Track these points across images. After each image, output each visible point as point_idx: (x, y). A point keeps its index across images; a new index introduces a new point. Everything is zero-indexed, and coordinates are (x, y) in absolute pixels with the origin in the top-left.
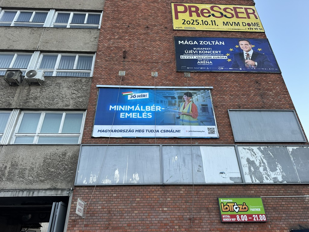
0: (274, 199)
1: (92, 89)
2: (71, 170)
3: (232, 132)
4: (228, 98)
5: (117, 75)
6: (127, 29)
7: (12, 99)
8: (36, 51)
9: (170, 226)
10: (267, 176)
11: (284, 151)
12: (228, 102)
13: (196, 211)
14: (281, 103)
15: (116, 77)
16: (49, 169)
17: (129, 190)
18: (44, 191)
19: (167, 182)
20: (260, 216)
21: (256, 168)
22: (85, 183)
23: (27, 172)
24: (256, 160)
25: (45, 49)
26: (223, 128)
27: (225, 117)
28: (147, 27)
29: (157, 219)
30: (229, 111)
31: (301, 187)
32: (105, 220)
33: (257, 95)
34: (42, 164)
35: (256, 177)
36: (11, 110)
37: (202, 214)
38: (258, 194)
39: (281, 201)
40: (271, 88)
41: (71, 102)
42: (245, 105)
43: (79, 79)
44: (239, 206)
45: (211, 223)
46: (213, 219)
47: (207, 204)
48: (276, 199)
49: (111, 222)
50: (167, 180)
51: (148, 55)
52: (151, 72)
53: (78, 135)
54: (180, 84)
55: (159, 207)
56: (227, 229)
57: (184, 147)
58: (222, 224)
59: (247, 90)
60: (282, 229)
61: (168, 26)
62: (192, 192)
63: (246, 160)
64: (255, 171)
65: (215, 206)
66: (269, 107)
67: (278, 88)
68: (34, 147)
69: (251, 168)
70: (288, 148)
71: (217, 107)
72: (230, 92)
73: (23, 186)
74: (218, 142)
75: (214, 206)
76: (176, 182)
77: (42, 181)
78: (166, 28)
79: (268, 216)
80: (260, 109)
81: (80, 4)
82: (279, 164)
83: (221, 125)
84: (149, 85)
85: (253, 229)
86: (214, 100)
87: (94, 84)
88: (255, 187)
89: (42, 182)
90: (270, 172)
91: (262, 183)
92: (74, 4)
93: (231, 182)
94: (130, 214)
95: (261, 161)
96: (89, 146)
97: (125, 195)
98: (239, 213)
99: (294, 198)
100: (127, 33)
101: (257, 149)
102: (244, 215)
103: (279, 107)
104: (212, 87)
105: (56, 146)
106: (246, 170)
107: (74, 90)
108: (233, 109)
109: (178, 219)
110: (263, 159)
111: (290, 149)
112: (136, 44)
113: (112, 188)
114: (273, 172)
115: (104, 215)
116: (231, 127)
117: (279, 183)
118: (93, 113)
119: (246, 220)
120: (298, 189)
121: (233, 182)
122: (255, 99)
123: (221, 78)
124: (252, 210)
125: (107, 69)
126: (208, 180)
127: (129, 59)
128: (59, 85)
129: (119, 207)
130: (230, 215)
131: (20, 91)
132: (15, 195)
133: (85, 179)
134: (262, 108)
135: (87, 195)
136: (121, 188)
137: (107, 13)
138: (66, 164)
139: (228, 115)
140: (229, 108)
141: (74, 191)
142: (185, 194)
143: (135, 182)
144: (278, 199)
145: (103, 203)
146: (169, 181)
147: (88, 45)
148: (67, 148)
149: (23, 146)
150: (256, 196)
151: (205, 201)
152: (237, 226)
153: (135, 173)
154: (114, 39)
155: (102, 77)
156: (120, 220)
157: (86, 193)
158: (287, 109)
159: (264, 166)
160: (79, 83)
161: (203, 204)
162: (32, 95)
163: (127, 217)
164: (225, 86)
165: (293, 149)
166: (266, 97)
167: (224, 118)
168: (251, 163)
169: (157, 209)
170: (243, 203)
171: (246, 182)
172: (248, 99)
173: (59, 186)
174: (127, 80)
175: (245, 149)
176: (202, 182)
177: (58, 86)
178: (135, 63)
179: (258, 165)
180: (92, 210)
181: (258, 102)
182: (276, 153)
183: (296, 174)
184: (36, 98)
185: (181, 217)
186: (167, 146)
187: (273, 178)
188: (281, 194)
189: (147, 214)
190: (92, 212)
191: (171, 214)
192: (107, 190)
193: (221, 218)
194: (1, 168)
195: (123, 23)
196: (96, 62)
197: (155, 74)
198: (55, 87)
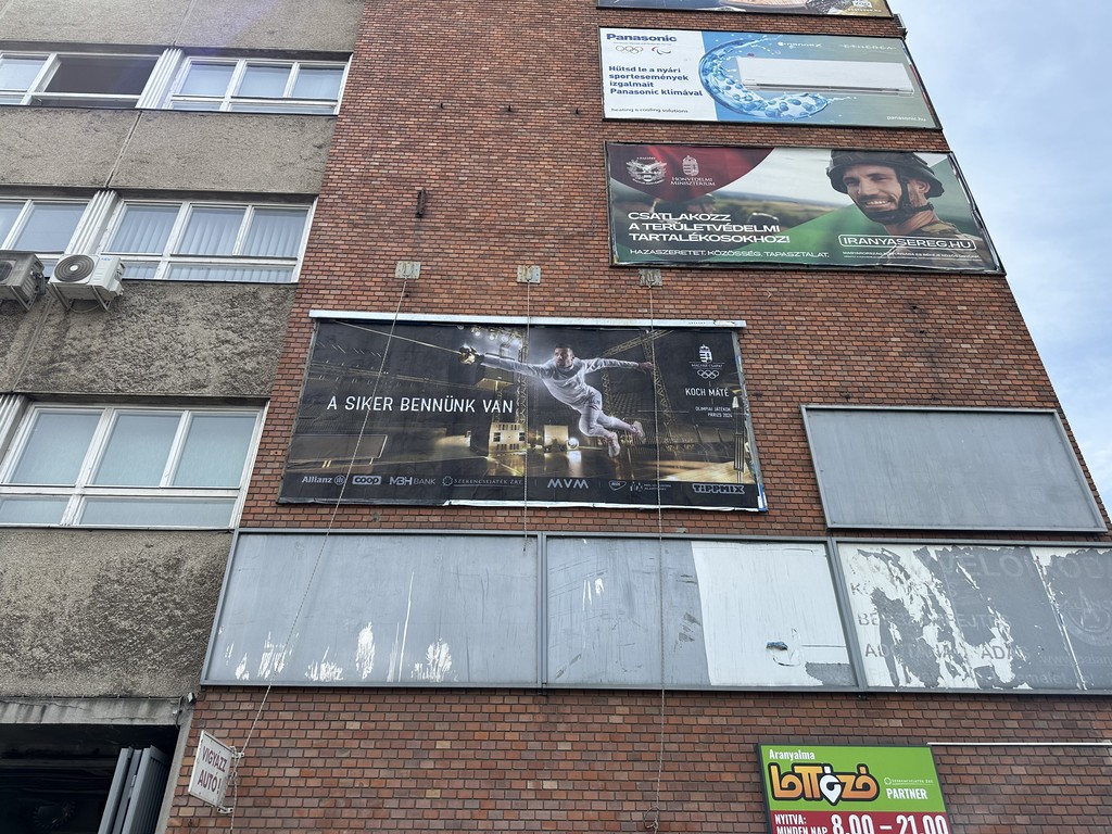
0: (980, 751)
1: (292, 325)
2: (196, 627)
3: (818, 491)
4: (803, 362)
5: (390, 275)
6: (434, 115)
8: (102, 190)
10: (953, 663)
11: (1019, 564)
12: (801, 378)
13: (669, 796)
14: (1003, 382)
15: (387, 282)
16: (112, 619)
17: (411, 708)
18: (83, 705)
19: (558, 681)
20: (926, 818)
21: (911, 630)
22: (241, 674)
24: (911, 598)
25: (134, 184)
26: (782, 475)
27: (792, 433)
28: (509, 110)
29: (514, 825)
30: (807, 409)
31: (1087, 707)
33: (915, 354)
34: (86, 602)
35: (907, 663)
37: (693, 806)
38: (921, 732)
39: (1009, 760)
40: (967, 327)
41: (216, 371)
42: (869, 389)
43: (247, 288)
44: (843, 778)
46: (739, 828)
47: (713, 767)
48: (986, 751)
50: (562, 672)
51: (506, 207)
52: (514, 266)
53: (230, 493)
54: (624, 310)
55: (525, 774)
57: (631, 543)
59: (875, 334)
61: (583, 106)
62: (656, 719)
63: (868, 599)
64: (905, 640)
65: (746, 777)
66: (959, 397)
67: (993, 327)
68: (63, 540)
69: (891, 630)
70: (1035, 552)
71: (761, 395)
72: (812, 342)
74: (761, 526)
75: (741, 777)
76: (594, 681)
77: (81, 666)
78: (577, 112)
79: (959, 819)
80: (926, 405)
81: (273, 32)
82: (999, 615)
83: (773, 462)
84: (505, 312)
86: (749, 372)
87: (302, 306)
88: (905, 705)
89: (80, 670)
90: (966, 644)
91: (932, 690)
92: (251, 32)
93: (812, 682)
94: (410, 803)
95: (930, 603)
96: (266, 536)
97: (394, 726)
98: (843, 806)
99: (1060, 752)
100: (434, 129)
101: (913, 556)
102: (860, 815)
103: (999, 398)
104: (741, 324)
105: (144, 533)
106: (869, 636)
107: (228, 328)
108: (820, 403)
109: (598, 825)
110: (936, 593)
111: (1043, 556)
112: (464, 167)
113: (346, 698)
114: (977, 645)
115: (307, 802)
116: (814, 472)
117: (1001, 690)
118: (289, 411)
120: (1077, 716)
121: (820, 683)
122: (904, 370)
123: (775, 290)
124: (892, 796)
125: (352, 256)
126: (722, 673)
127: (437, 218)
128: (174, 310)
129: (368, 773)
130: (804, 814)
131: (32, 332)
133: (245, 659)
134: (932, 402)
135: (246, 724)
136: (377, 699)
137: (365, 63)
138: (176, 604)
139: (803, 425)
140: (806, 399)
141: (199, 705)
142: (629, 726)
143: (435, 678)
144: (995, 750)
145: (308, 753)
146: (566, 673)
147: (291, 172)
148: (188, 542)
149: (21, 532)
150: (912, 741)
151: (706, 757)
153: (435, 641)
154: (386, 149)
155: (334, 283)
156: (371, 824)
157: (243, 715)
158: (1029, 407)
159: (942, 622)
160: (250, 305)
161: (699, 767)
162: (73, 347)
163: (395, 814)
164: (792, 318)
165: (1054, 558)
166: (948, 360)
167: (788, 438)
168: (890, 609)
169: (516, 785)
170: (859, 766)
171: (870, 684)
172: (880, 369)
173: (145, 684)
174: (426, 295)
175: (866, 554)
176: (698, 681)
177: (169, 316)
178: (457, 234)
179: (917, 616)
180: (262, 782)
181: (918, 380)
182: (987, 573)
183: (1066, 654)
184: (86, 357)
185: (611, 816)
186: (566, 540)
187: (976, 670)
188: (1011, 733)
189: (476, 804)
190: (260, 792)
191: (571, 805)
192: (324, 707)
193: (770, 825)
195: (421, 97)
196: (314, 229)
197: (529, 275)
198: (159, 316)
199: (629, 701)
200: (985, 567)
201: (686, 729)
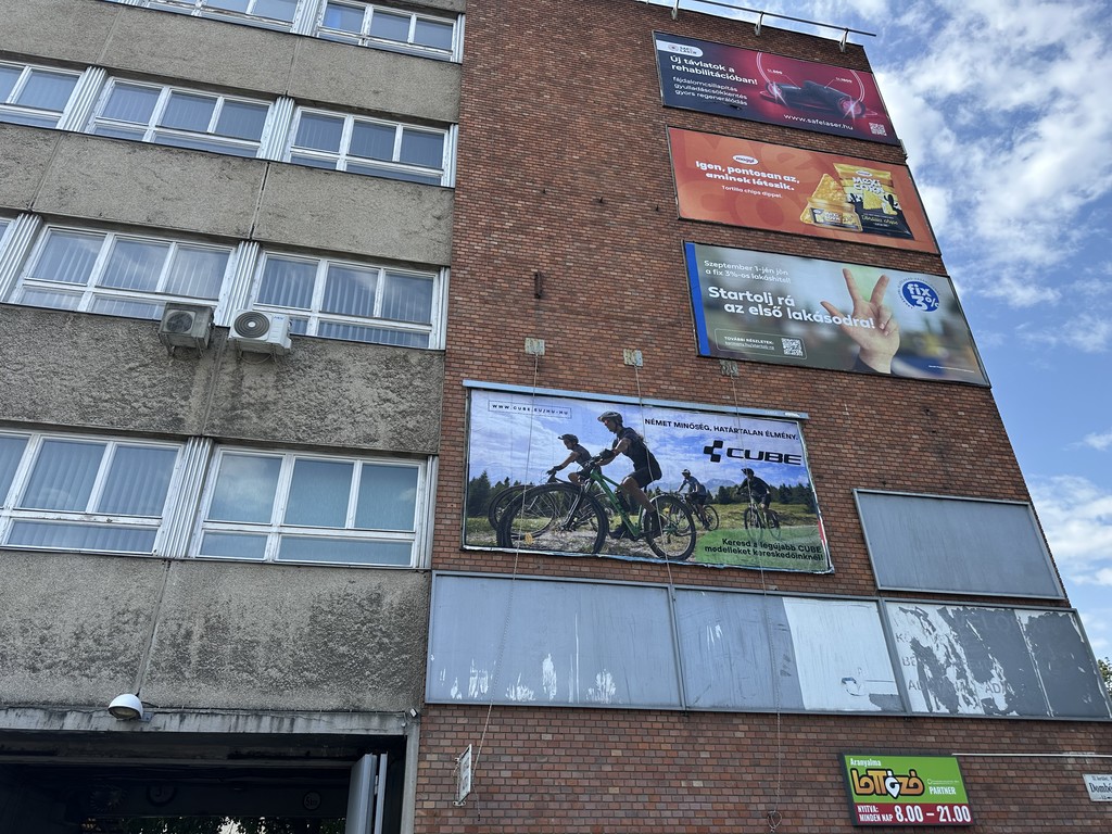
0: (987, 760)
1: (447, 391)
2: (403, 653)
3: (869, 559)
4: (850, 451)
5: (521, 351)
6: (538, 199)
7: (183, 403)
8: (246, 240)
10: (967, 695)
11: (1007, 621)
12: (850, 464)
13: (783, 792)
14: (992, 477)
15: (518, 357)
16: (331, 645)
17: (588, 723)
18: (325, 718)
19: (696, 704)
20: (956, 808)
21: (939, 670)
22: (455, 694)
24: (937, 646)
25: (275, 238)
26: (842, 545)
27: (847, 510)
28: (601, 201)
29: (676, 814)
30: (858, 492)
31: (1053, 729)
32: (525, 813)
33: (930, 450)
34: (307, 630)
35: (937, 694)
36: (184, 439)
37: (799, 800)
38: (944, 745)
39: (1005, 766)
40: (965, 429)
41: (383, 427)
42: (898, 477)
43: (398, 352)
44: (900, 780)
45: (827, 828)
46: (831, 815)
47: (810, 771)
48: (990, 760)
49: (543, 821)
50: (698, 699)
51: (608, 294)
52: (621, 350)
53: (408, 536)
54: (712, 396)
55: (679, 776)
57: (739, 597)
58: (856, 830)
59: (900, 430)
61: (661, 203)
63: (909, 645)
64: (936, 678)
65: (834, 778)
66: (963, 488)
67: (983, 431)
68: (277, 575)
69: (925, 670)
70: (1018, 613)
71: (824, 478)
72: (855, 435)
73: (255, 700)
74: (832, 586)
75: (830, 778)
76: (722, 706)
77: (311, 684)
78: (657, 209)
79: (975, 808)
80: (939, 492)
81: (377, 93)
82: (996, 660)
83: (835, 533)
84: (617, 391)
86: (813, 457)
87: (454, 374)
88: (936, 726)
89: (312, 687)
90: (975, 682)
91: (954, 715)
92: (357, 89)
93: (874, 708)
94: (597, 798)
95: (950, 650)
96: (456, 578)
97: (578, 738)
98: (902, 800)
99: (1037, 761)
100: (540, 214)
101: (937, 614)
103: (990, 490)
104: (805, 416)
105: (346, 570)
106: (911, 673)
107: (387, 388)
108: (866, 487)
109: (735, 814)
110: (953, 642)
111: (1023, 617)
112: (570, 254)
113: (539, 715)
114: (982, 682)
115: (521, 797)
116: (864, 543)
117: (1001, 716)
118: (457, 469)
119: (921, 820)
120: (1047, 735)
121: (879, 709)
122: (923, 463)
123: (826, 387)
124: (933, 792)
125: (487, 330)
126: (812, 701)
127: (553, 300)
128: (336, 367)
129: (564, 775)
130: (876, 805)
131: (208, 379)
132: (236, 728)
133: (456, 681)
134: (944, 491)
136: (563, 715)
137: (471, 138)
138: (383, 633)
139: (854, 504)
140: (856, 483)
141: (424, 719)
142: (749, 740)
143: (606, 700)
144: (996, 760)
145: (516, 759)
146: (701, 700)
147: (416, 240)
148: (384, 579)
149: (237, 566)
150: (943, 753)
151: (806, 763)
153: (602, 672)
155: (475, 354)
156: (571, 813)
157: (460, 728)
158: (1010, 499)
159: (959, 664)
160: (402, 367)
161: (802, 770)
162: (250, 396)
163: (588, 806)
164: (840, 413)
165: (1030, 617)
166: (953, 456)
167: (844, 515)
168: (923, 654)
169: (673, 784)
170: (910, 771)
171: (914, 710)
172: (906, 460)
173: (369, 700)
174: (551, 370)
175: (905, 611)
176: (794, 706)
177: (333, 371)
178: (570, 316)
179: (942, 660)
180: (483, 781)
181: (932, 472)
182: (987, 628)
183: (1039, 691)
184: (265, 407)
185: (743, 807)
186: (689, 592)
187: (982, 701)
188: (1005, 747)
189: (646, 798)
190: (483, 789)
191: (714, 799)
192: (523, 722)
193: (854, 814)
194: (172, 635)
195: (525, 180)
196: (452, 302)
197: (633, 358)
198: (324, 372)
199: (746, 721)
200: (986, 625)
201: (790, 742)
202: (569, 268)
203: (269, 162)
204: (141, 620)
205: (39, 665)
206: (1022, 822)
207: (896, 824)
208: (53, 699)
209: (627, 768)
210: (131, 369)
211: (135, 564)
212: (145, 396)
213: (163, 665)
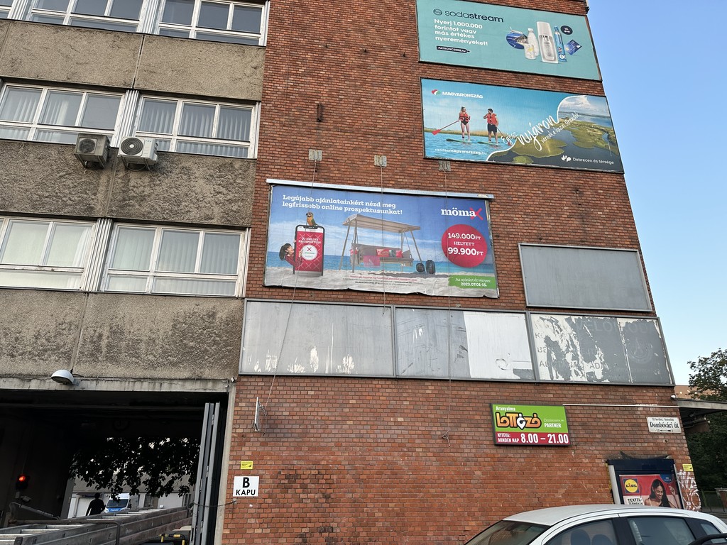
0: (585, 408)
1: (257, 186)
2: (228, 346)
3: (523, 287)
4: (520, 219)
5: (306, 158)
6: (322, 51)
7: (94, 197)
8: (130, 90)
9: (408, 448)
10: (577, 370)
11: (611, 325)
12: (519, 227)
13: (452, 425)
14: (616, 234)
15: (304, 162)
16: (185, 341)
17: (337, 385)
18: (180, 383)
19: (403, 374)
20: (560, 435)
21: (560, 355)
22: (257, 369)
23: (143, 346)
24: (562, 340)
25: (149, 87)
26: (506, 279)
27: (513, 257)
28: (365, 51)
29: (386, 436)
30: (521, 245)
31: (632, 389)
33: (575, 217)
34: (170, 333)
35: (558, 370)
36: (95, 220)
37: (462, 429)
38: (558, 400)
39: (597, 412)
40: (602, 202)
41: (217, 210)
42: (550, 235)
43: (227, 160)
44: (526, 419)
45: (478, 445)
46: (481, 438)
47: (471, 413)
48: (587, 408)
49: (307, 439)
50: (404, 371)
51: (366, 117)
52: (372, 155)
53: (233, 278)
54: (431, 185)
55: (390, 415)
56: (503, 455)
57: (435, 311)
58: (496, 447)
59: (557, 204)
60: (593, 458)
61: (408, 51)
62: (446, 392)
63: (543, 340)
64: (558, 359)
65: (485, 417)
66: (594, 241)
67: (614, 203)
68: (152, 300)
69: (552, 355)
70: (619, 320)
71: (499, 236)
72: (525, 208)
73: (139, 373)
74: (497, 304)
75: (483, 417)
76: (418, 375)
77: (174, 364)
78: (404, 56)
79: (573, 436)
80: (578, 245)
82: (599, 349)
83: (503, 272)
84: (368, 183)
85: (545, 457)
86: (494, 223)
87: (261, 175)
88: (556, 388)
89: (173, 366)
90: (584, 362)
91: (568, 382)
93: (515, 377)
94: (339, 427)
95: (570, 343)
96: (260, 303)
97: (329, 393)
98: (526, 430)
99: (618, 409)
100: (323, 62)
101: (565, 321)
102: (533, 434)
103: (613, 242)
104: (491, 196)
105: (194, 298)
106: (542, 357)
107: (220, 184)
108: (527, 242)
109: (422, 437)
110: (573, 338)
111: (622, 322)
112: (342, 89)
113: (307, 380)
114: (588, 362)
115: (294, 426)
116: (522, 278)
117: (597, 383)
118: (262, 236)
119: (537, 442)
120: (627, 394)
121: (519, 378)
122: (569, 225)
123: (509, 176)
124: (546, 426)
125: (284, 145)
126: (475, 375)
127: (329, 123)
128: (187, 171)
129: (320, 414)
130: (509, 433)
131: (108, 181)
132: (128, 388)
133: (258, 362)
134: (581, 243)
135: (262, 392)
136: (322, 380)
137: (278, 11)
138: (216, 334)
139: (518, 253)
140: (520, 239)
141: (238, 383)
142: (434, 395)
143: (348, 372)
144: (591, 408)
145: (292, 405)
146: (407, 371)
147: (240, 84)
148: (217, 303)
150: (556, 403)
151: (469, 409)
152: (520, 451)
153: (346, 355)
154: (296, 74)
155: (276, 161)
156: (323, 435)
157: (260, 388)
158: (626, 248)
159: (575, 352)
160: (229, 171)
161: (465, 413)
162: (134, 191)
163: (333, 432)
164: (516, 193)
165: (627, 323)
166: (590, 221)
167: (510, 260)
168: (551, 345)
169: (386, 419)
170: (534, 414)
171: (541, 379)
172: (557, 224)
173: (207, 373)
174: (326, 171)
175: (543, 319)
176: (465, 376)
177: (185, 175)
178: (340, 133)
179: (564, 349)
180: (272, 418)
181: (575, 231)
182: (597, 330)
183: (626, 367)
184: (143, 198)
185: (427, 433)
186: (405, 309)
187: (587, 373)
188: (598, 400)
189: (369, 427)
190: (272, 422)
191: (410, 428)
192: (297, 384)
193: (495, 437)
194: (91, 337)
195: (313, 38)
196: (262, 126)
197: (381, 161)
198: (179, 175)
199: (435, 384)
200: (596, 328)
201: (460, 397)
202: (341, 99)
203: (144, 34)
204: (72, 328)
205: (15, 354)
206: (602, 444)
207: (520, 443)
208: (24, 373)
209: (358, 410)
210: (61, 176)
211: (68, 295)
212: (70, 193)
213: (86, 353)
